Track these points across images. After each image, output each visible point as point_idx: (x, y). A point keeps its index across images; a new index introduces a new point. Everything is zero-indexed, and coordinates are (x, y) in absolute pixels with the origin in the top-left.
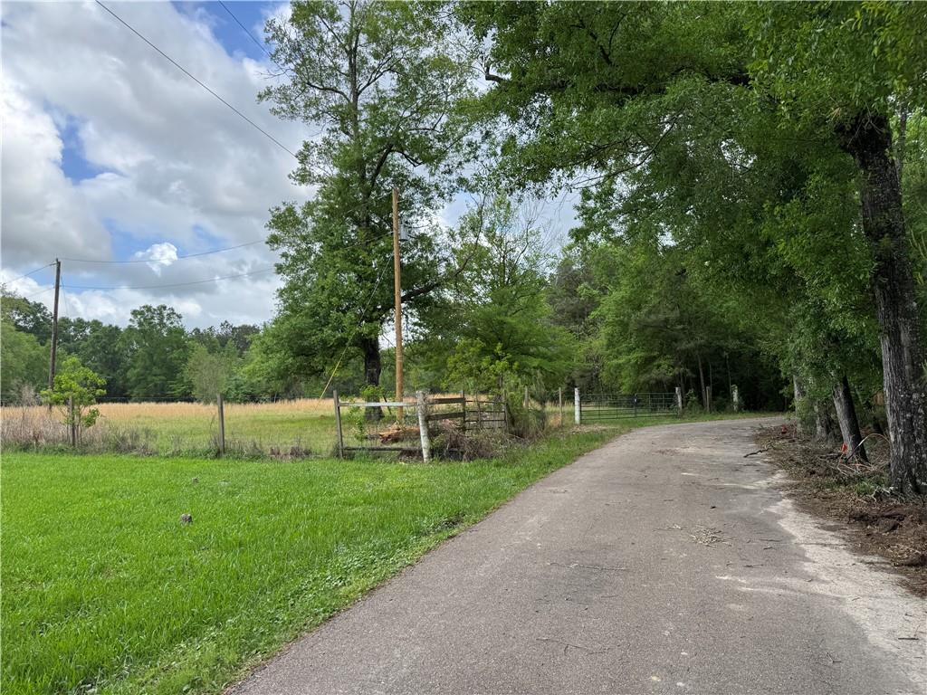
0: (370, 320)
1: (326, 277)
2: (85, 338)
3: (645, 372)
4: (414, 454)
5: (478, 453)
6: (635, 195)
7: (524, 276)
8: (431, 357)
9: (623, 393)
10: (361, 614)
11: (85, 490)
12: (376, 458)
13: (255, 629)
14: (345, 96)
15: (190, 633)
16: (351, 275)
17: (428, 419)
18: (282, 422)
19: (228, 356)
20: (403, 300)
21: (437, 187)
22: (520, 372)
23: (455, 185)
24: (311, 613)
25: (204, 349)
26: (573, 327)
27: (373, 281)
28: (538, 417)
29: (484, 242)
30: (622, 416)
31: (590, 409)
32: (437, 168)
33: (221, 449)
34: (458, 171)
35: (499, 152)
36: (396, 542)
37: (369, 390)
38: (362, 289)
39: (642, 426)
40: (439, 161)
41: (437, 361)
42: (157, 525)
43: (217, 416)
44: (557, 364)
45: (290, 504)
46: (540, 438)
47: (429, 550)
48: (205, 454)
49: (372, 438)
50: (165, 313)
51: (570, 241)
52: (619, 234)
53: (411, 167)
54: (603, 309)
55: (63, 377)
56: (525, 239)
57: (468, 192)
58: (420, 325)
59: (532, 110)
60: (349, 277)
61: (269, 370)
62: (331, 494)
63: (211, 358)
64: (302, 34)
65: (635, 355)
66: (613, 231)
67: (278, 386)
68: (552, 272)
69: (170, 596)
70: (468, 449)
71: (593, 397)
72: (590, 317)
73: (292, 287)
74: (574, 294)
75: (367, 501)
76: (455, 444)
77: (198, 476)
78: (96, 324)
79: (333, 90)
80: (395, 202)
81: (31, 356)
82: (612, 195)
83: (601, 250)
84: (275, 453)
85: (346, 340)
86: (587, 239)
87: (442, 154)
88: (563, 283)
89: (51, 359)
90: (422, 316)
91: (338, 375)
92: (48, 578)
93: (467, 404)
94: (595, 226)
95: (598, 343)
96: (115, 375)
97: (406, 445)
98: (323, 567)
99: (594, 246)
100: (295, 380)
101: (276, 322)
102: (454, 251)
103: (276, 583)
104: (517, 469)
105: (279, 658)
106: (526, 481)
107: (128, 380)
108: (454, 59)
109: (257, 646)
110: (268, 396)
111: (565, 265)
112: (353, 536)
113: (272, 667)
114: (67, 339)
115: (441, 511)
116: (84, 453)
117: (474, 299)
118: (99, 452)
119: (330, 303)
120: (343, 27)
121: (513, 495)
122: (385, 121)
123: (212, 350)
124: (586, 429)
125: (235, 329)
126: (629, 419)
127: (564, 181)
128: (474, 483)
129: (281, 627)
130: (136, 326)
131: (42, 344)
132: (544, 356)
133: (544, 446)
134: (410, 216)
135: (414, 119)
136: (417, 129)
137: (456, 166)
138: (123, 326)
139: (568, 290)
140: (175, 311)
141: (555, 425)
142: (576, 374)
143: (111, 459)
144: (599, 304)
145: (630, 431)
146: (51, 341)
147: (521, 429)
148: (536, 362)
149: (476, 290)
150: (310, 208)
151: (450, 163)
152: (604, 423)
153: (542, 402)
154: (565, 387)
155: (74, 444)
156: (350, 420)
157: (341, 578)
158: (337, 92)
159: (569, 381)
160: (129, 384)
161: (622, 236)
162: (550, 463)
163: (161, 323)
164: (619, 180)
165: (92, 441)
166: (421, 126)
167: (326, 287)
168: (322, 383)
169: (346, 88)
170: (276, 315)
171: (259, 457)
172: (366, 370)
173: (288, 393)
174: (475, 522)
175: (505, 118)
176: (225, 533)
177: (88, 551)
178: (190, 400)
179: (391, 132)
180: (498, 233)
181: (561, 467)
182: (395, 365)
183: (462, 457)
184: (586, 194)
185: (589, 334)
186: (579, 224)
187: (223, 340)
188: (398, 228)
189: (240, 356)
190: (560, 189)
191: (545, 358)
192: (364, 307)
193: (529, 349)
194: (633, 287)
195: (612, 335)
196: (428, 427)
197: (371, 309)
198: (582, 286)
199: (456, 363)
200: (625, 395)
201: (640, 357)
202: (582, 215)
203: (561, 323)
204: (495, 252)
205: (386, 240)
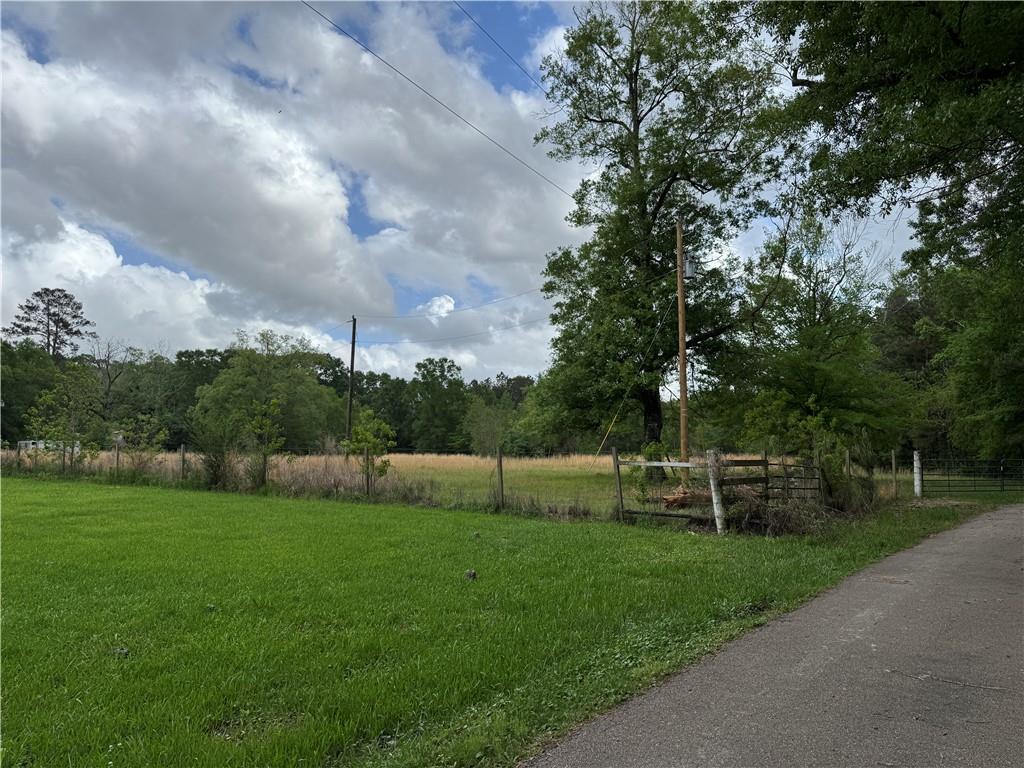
0: (650, 369)
1: (602, 324)
2: (376, 390)
3: (1014, 432)
4: (706, 523)
5: (785, 527)
6: (994, 205)
7: (842, 311)
8: (722, 411)
9: (983, 458)
10: (657, 701)
11: (378, 539)
12: (660, 524)
13: (543, 702)
14: (625, 126)
15: (480, 696)
16: (630, 320)
17: (721, 484)
18: (558, 478)
19: (503, 408)
20: (688, 345)
21: (730, 214)
22: (838, 430)
23: (752, 209)
24: (602, 693)
25: (481, 401)
26: (909, 373)
27: (654, 326)
28: (863, 486)
29: (788, 274)
30: (982, 488)
31: (935, 477)
32: (730, 192)
33: (501, 505)
34: (756, 193)
35: (808, 168)
36: (691, 624)
37: (652, 447)
38: (641, 335)
39: (1012, 502)
40: (733, 185)
41: (729, 415)
42: (444, 579)
43: (496, 470)
44: (887, 421)
45: (571, 569)
46: (866, 512)
47: (731, 638)
48: (485, 509)
49: (656, 502)
50: (446, 365)
51: (904, 266)
52: (975, 254)
53: (698, 195)
54: (951, 350)
55: (359, 429)
56: (841, 268)
57: (769, 217)
58: (709, 374)
59: (852, 113)
60: (627, 323)
61: (545, 424)
62: (614, 561)
63: (488, 409)
64: (579, 66)
65: (1000, 409)
66: (966, 251)
67: (552, 440)
68: (879, 305)
69: (459, 656)
70: (773, 522)
71: (938, 462)
72: (933, 361)
73: (567, 336)
74: (910, 331)
75: (654, 573)
76: (756, 515)
77: (479, 531)
78: (386, 376)
79: (611, 121)
80: (679, 236)
81: (330, 408)
82: (963, 207)
83: (949, 275)
84: (553, 511)
85: (624, 391)
86: (928, 263)
87: (737, 176)
88: (894, 318)
89: (348, 410)
90: (711, 363)
91: (615, 429)
92: (350, 625)
93: (769, 467)
94: (940, 246)
95: (945, 393)
96: (402, 426)
97: (696, 512)
98: (610, 643)
99: (939, 270)
100: (571, 434)
101: (551, 372)
102: (750, 286)
103: (562, 655)
104: (838, 550)
105: (570, 738)
106: (851, 565)
107: (412, 431)
108: (751, 67)
109: (547, 721)
110: (542, 451)
111: (896, 298)
112: (642, 611)
113: (563, 747)
114: (361, 391)
115: (742, 592)
116: (376, 502)
117: (775, 342)
118: (390, 501)
119: (606, 351)
120: (622, 51)
121: (835, 582)
122: (670, 147)
123: (489, 402)
124: (929, 504)
125: (510, 380)
126: (992, 493)
127: (899, 195)
128: (782, 563)
129: (570, 704)
130: (420, 378)
131: (340, 397)
132: (869, 411)
133: (873, 523)
134: (696, 250)
135: (703, 141)
136: (707, 151)
137: (752, 187)
138: (409, 379)
139: (900, 327)
140: (455, 363)
141: (887, 497)
142: (913, 434)
143: (400, 509)
144: (945, 344)
145: (994, 509)
146: (347, 394)
147: (841, 500)
148: (859, 418)
149: (779, 331)
150: (586, 250)
151: (746, 185)
152: (956, 497)
153: (869, 468)
154: (899, 449)
155: (368, 493)
156: (630, 480)
157: (631, 658)
158: (616, 122)
159: (904, 442)
160: (413, 435)
161: (978, 257)
162: (882, 545)
163: (442, 375)
164: (972, 187)
165: (384, 490)
166: (711, 148)
167: (602, 334)
168: (598, 437)
169: (626, 117)
170: (550, 365)
171: (537, 515)
172: (646, 425)
173: (563, 448)
174: (787, 610)
175: (816, 127)
176: (508, 593)
177: (384, 600)
178: (468, 452)
179: (676, 158)
180: (805, 261)
181: (899, 550)
182: (679, 420)
183: (765, 530)
184: (925, 207)
185: (932, 383)
186: (917, 244)
187: (499, 391)
188: (683, 264)
189: (515, 408)
190: (894, 204)
191: (870, 413)
192: (643, 354)
193: (849, 402)
194: (996, 320)
195: (966, 384)
196: (722, 493)
197: (652, 357)
198: (921, 322)
199: (755, 418)
200: (985, 462)
201: (1009, 412)
202: (921, 234)
203: (892, 369)
204: (803, 285)
205: (669, 278)
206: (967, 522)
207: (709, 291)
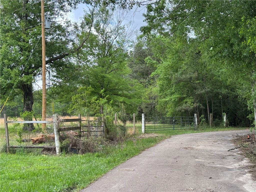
0: (27, 74)
4: (51, 150)
6: (175, 10)
7: (116, 52)
8: (63, 95)
9: (168, 116)
12: (28, 152)
17: (59, 130)
20: (47, 62)
22: (113, 105)
26: (142, 80)
27: (29, 52)
28: (122, 129)
29: (94, 31)
30: (167, 129)
31: (151, 125)
37: (26, 114)
38: (22, 55)
39: (177, 134)
41: (66, 97)
44: (133, 100)
46: (122, 141)
49: (27, 141)
51: (141, 33)
52: (167, 31)
54: (158, 71)
56: (118, 30)
58: (57, 77)
60: (15, 49)
65: (174, 96)
66: (164, 29)
68: (131, 50)
70: (82, 147)
71: (152, 118)
72: (152, 75)
74: (143, 62)
75: (22, 177)
76: (75, 145)
80: (42, 7)
82: (163, 9)
83: (157, 39)
85: (13, 85)
86: (150, 33)
88: (137, 56)
90: (58, 71)
91: (7, 105)
93: (82, 122)
94: (154, 26)
95: (155, 89)
97: (46, 145)
99: (154, 36)
102: (77, 36)
104: (109, 158)
106: (112, 164)
115: (64, 182)
117: (88, 64)
119: (3, 63)
121: (105, 173)
124: (147, 136)
126: (170, 131)
128: (84, 166)
132: (126, 96)
133: (124, 145)
134: (51, 15)
139: (140, 60)
141: (131, 134)
142: (143, 106)
144: (156, 68)
145: (170, 137)
147: (112, 136)
148: (121, 99)
149: (89, 59)
152: (157, 132)
153: (124, 121)
154: (137, 113)
156: (14, 131)
159: (139, 110)
162: (127, 155)
172: (25, 102)
174: (83, 188)
180: (101, 27)
181: (133, 157)
182: (42, 100)
183: (78, 152)
184: (150, 8)
185: (150, 85)
186: (146, 24)
188: (44, 21)
190: (134, 4)
191: (127, 97)
192: (24, 66)
193: (118, 92)
194: (174, 59)
195: (163, 85)
196: (59, 135)
197: (28, 67)
198: (147, 58)
199: (76, 99)
200: (168, 118)
201: (177, 98)
202: (147, 20)
203: (136, 78)
204: (100, 38)
205: (38, 28)
206: (160, 143)
207: (57, 36)
